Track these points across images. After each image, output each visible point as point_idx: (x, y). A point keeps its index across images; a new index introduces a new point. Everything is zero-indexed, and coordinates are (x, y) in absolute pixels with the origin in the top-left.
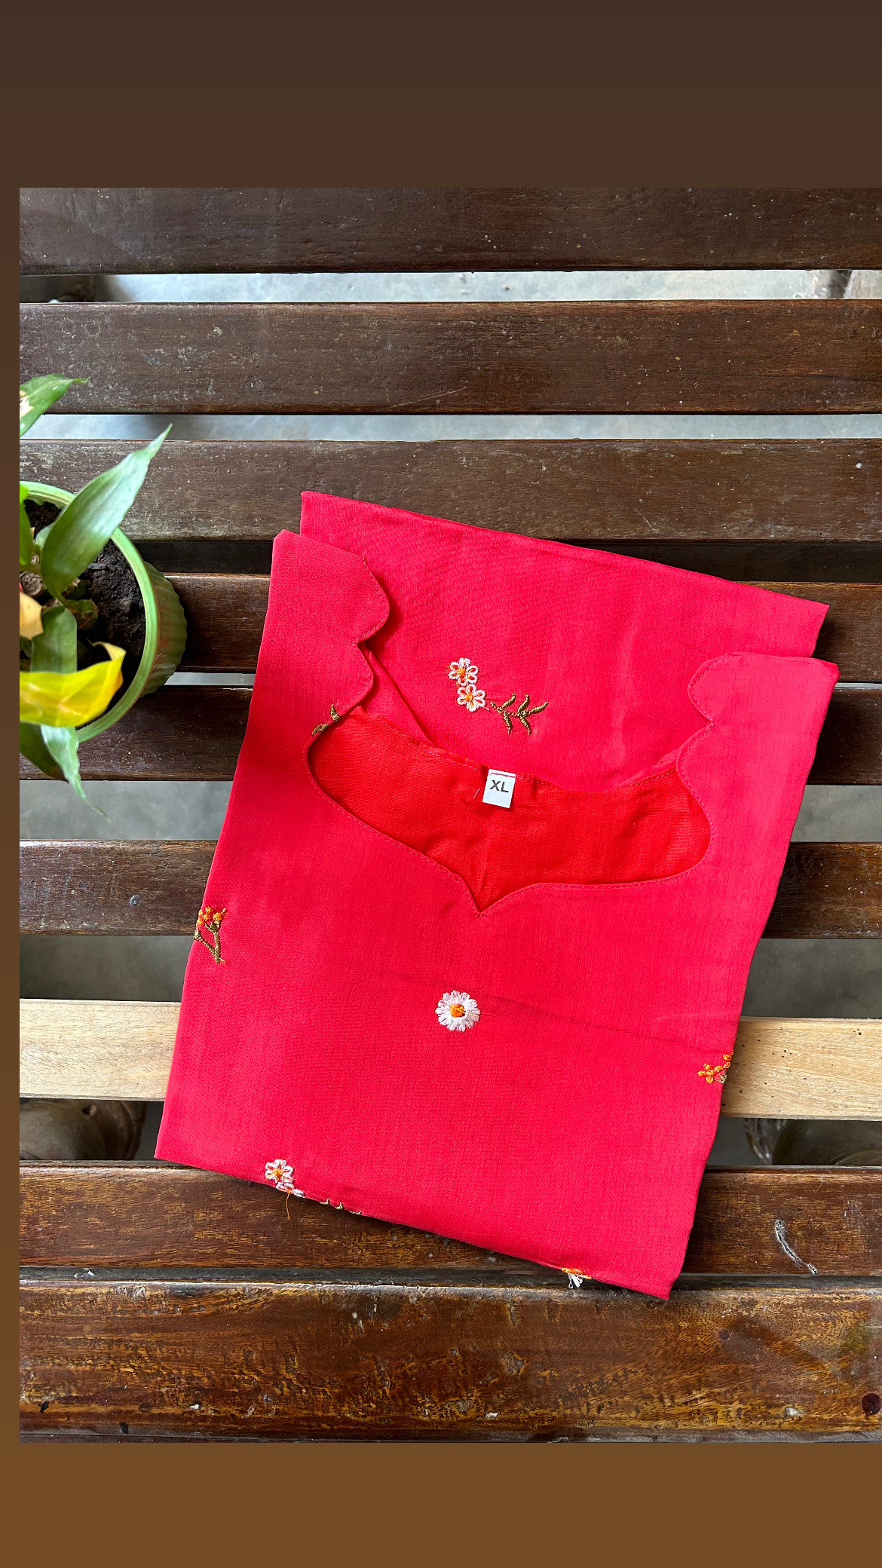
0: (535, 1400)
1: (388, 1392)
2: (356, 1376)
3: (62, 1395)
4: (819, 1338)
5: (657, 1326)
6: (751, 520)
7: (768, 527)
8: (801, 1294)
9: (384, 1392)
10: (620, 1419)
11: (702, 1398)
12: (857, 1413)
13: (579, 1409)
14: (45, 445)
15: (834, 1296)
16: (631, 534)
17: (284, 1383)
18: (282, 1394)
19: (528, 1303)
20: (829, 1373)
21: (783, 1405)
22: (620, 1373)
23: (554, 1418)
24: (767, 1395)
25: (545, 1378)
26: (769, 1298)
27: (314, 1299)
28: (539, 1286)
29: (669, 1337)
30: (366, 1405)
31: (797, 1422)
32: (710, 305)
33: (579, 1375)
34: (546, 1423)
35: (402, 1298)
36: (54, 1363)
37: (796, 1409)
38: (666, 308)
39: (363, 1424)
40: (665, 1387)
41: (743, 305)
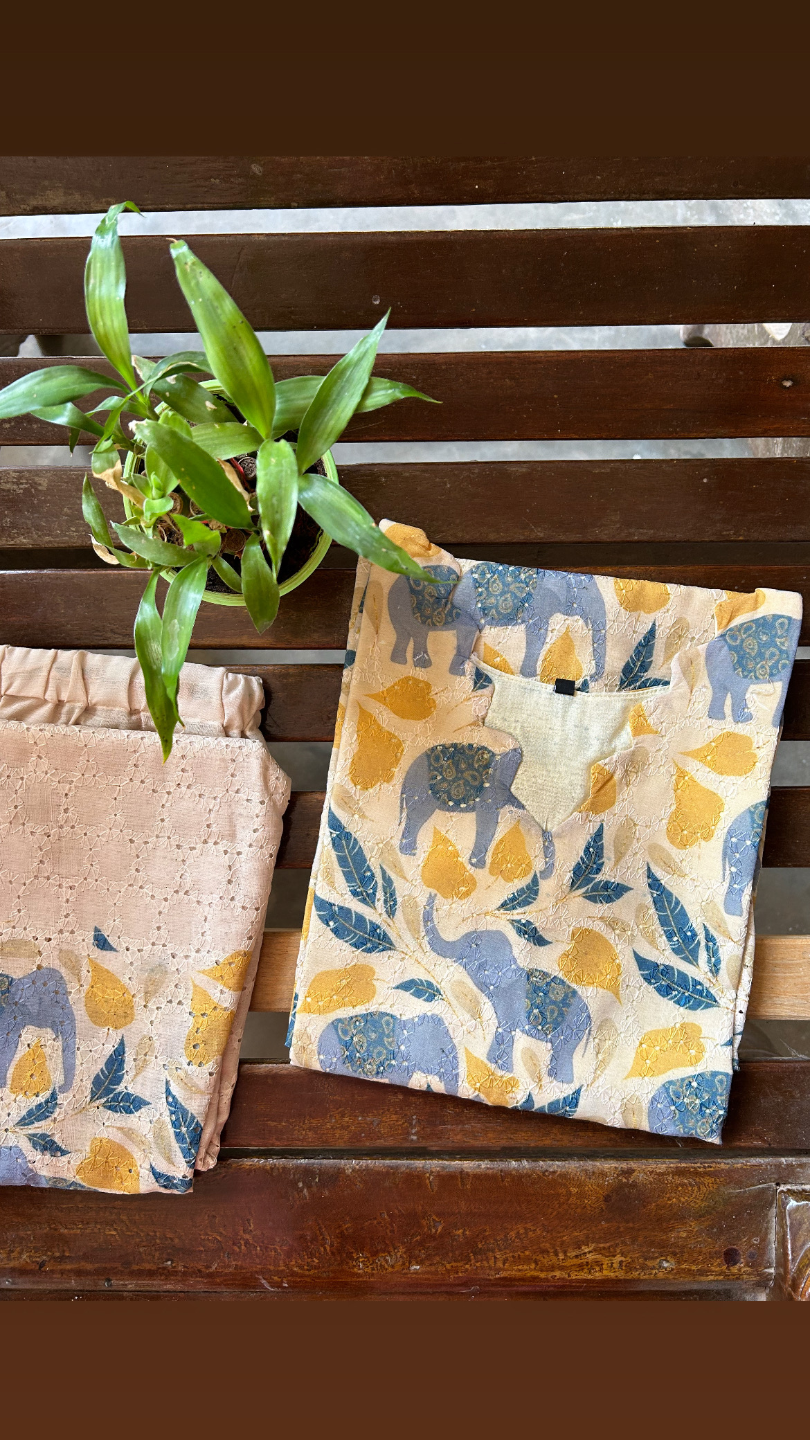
0: (450, 1255)
1: (328, 1248)
2: (302, 1237)
3: (57, 1254)
4: (687, 1201)
5: (552, 1192)
6: (618, 526)
7: (632, 530)
8: (673, 1164)
9: (325, 1248)
10: (520, 1270)
11: (590, 1252)
12: (719, 1265)
13: (488, 1262)
14: (41, 471)
15: (699, 1165)
16: (520, 537)
17: (242, 1242)
18: (240, 1252)
19: (443, 1173)
20: (696, 1229)
21: (657, 1258)
22: (522, 1231)
23: (467, 1270)
24: (645, 1250)
25: (459, 1236)
26: (644, 1167)
27: (266, 1171)
28: (454, 1159)
29: (562, 1201)
30: (310, 1260)
31: (668, 1273)
32: (581, 354)
33: (487, 1233)
34: (460, 1275)
35: (340, 1172)
36: (51, 1228)
37: (668, 1261)
38: (545, 357)
39: (308, 1276)
40: (558, 1243)
41: (606, 355)
